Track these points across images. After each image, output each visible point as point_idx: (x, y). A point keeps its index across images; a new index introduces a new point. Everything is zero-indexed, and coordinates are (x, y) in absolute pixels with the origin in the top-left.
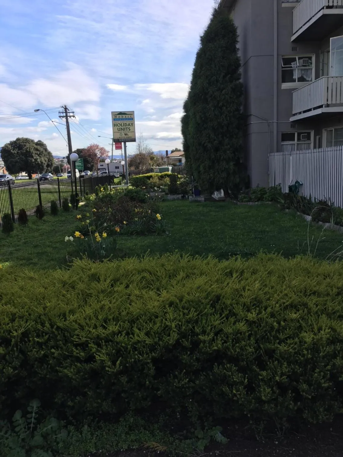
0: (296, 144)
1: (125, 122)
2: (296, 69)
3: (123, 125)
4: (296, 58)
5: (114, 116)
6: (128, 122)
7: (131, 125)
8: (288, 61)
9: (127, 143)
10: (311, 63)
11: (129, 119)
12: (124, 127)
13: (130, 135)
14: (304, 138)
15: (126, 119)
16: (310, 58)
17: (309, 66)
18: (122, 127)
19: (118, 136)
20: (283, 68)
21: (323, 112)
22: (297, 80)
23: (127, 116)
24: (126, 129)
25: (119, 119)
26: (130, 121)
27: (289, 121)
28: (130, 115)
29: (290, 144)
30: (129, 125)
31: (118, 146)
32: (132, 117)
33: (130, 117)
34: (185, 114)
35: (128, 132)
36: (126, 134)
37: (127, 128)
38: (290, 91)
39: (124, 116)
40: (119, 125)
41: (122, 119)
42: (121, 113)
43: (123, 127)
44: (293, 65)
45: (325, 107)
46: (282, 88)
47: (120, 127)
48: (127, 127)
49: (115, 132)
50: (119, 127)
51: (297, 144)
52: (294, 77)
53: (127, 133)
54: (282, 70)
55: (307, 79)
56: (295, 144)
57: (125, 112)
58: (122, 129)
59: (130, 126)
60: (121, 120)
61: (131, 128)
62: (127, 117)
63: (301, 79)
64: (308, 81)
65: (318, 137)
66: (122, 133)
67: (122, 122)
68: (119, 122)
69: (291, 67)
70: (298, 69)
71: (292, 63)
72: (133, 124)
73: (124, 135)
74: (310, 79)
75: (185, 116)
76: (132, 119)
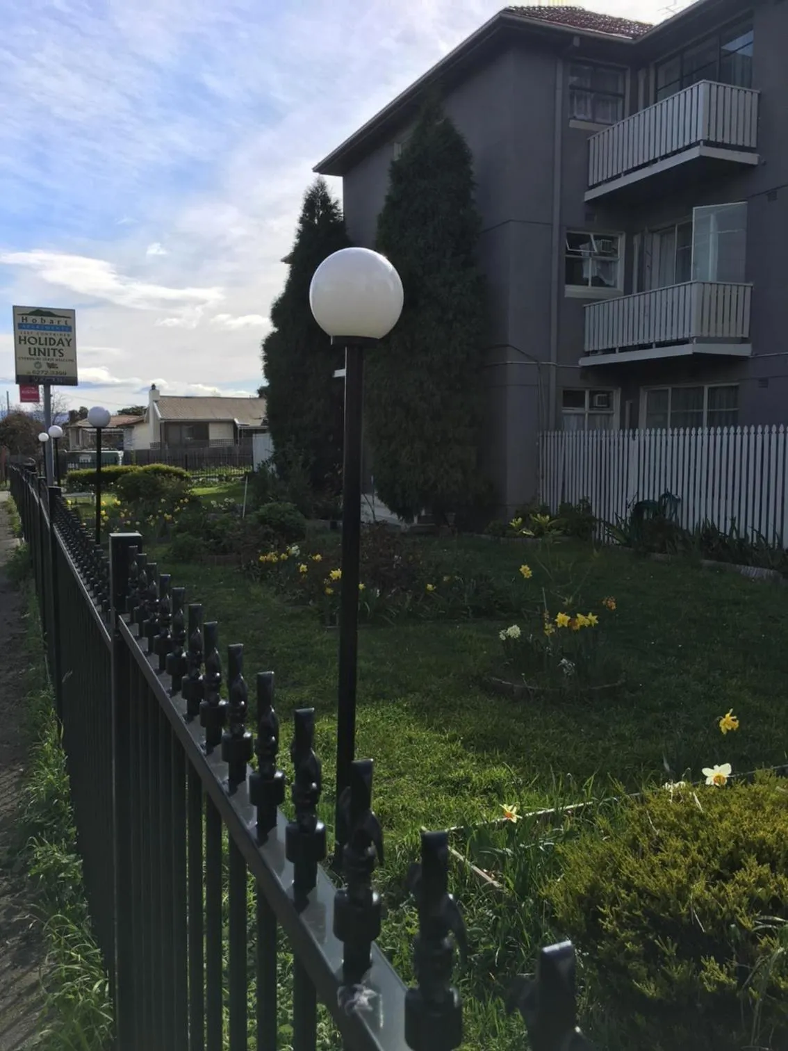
0: (587, 415)
1: (50, 334)
2: (589, 259)
3: (43, 341)
4: (589, 236)
5: (21, 317)
6: (57, 336)
7: (66, 343)
8: (577, 240)
9: (55, 389)
10: (616, 251)
11: (60, 328)
12: (48, 346)
13: (62, 367)
14: (602, 404)
15: (52, 327)
16: (614, 239)
17: (610, 255)
18: (42, 348)
19: (29, 368)
20: (568, 252)
21: (696, 351)
22: (590, 283)
23: (55, 320)
24: (52, 352)
25: (34, 326)
26: (63, 333)
27: (578, 364)
28: (65, 319)
29: (575, 414)
30: (61, 342)
31: (28, 392)
32: (69, 324)
33: (63, 323)
34: (276, 330)
35: (57, 360)
36: (51, 366)
37: (54, 350)
38: (580, 305)
39: (48, 320)
40: (32, 340)
41: (42, 327)
42: (38, 312)
43: (44, 346)
44: (583, 250)
45: (697, 342)
46: (566, 296)
47: (37, 346)
48: (54, 347)
49: (19, 358)
50: (32, 347)
51: (589, 414)
52: (585, 276)
53: (55, 362)
54: (567, 258)
55: (606, 282)
56: (584, 415)
57: (51, 311)
58: (39, 350)
59: (64, 345)
60: (40, 329)
61: (66, 350)
62: (55, 323)
63: (598, 282)
64: (608, 286)
65: (628, 404)
66: (41, 361)
67: (42, 334)
68: (34, 333)
69: (579, 254)
70: (592, 260)
71: (581, 246)
72: (71, 342)
73: (45, 367)
74: (612, 284)
75: (273, 334)
76: (70, 329)
